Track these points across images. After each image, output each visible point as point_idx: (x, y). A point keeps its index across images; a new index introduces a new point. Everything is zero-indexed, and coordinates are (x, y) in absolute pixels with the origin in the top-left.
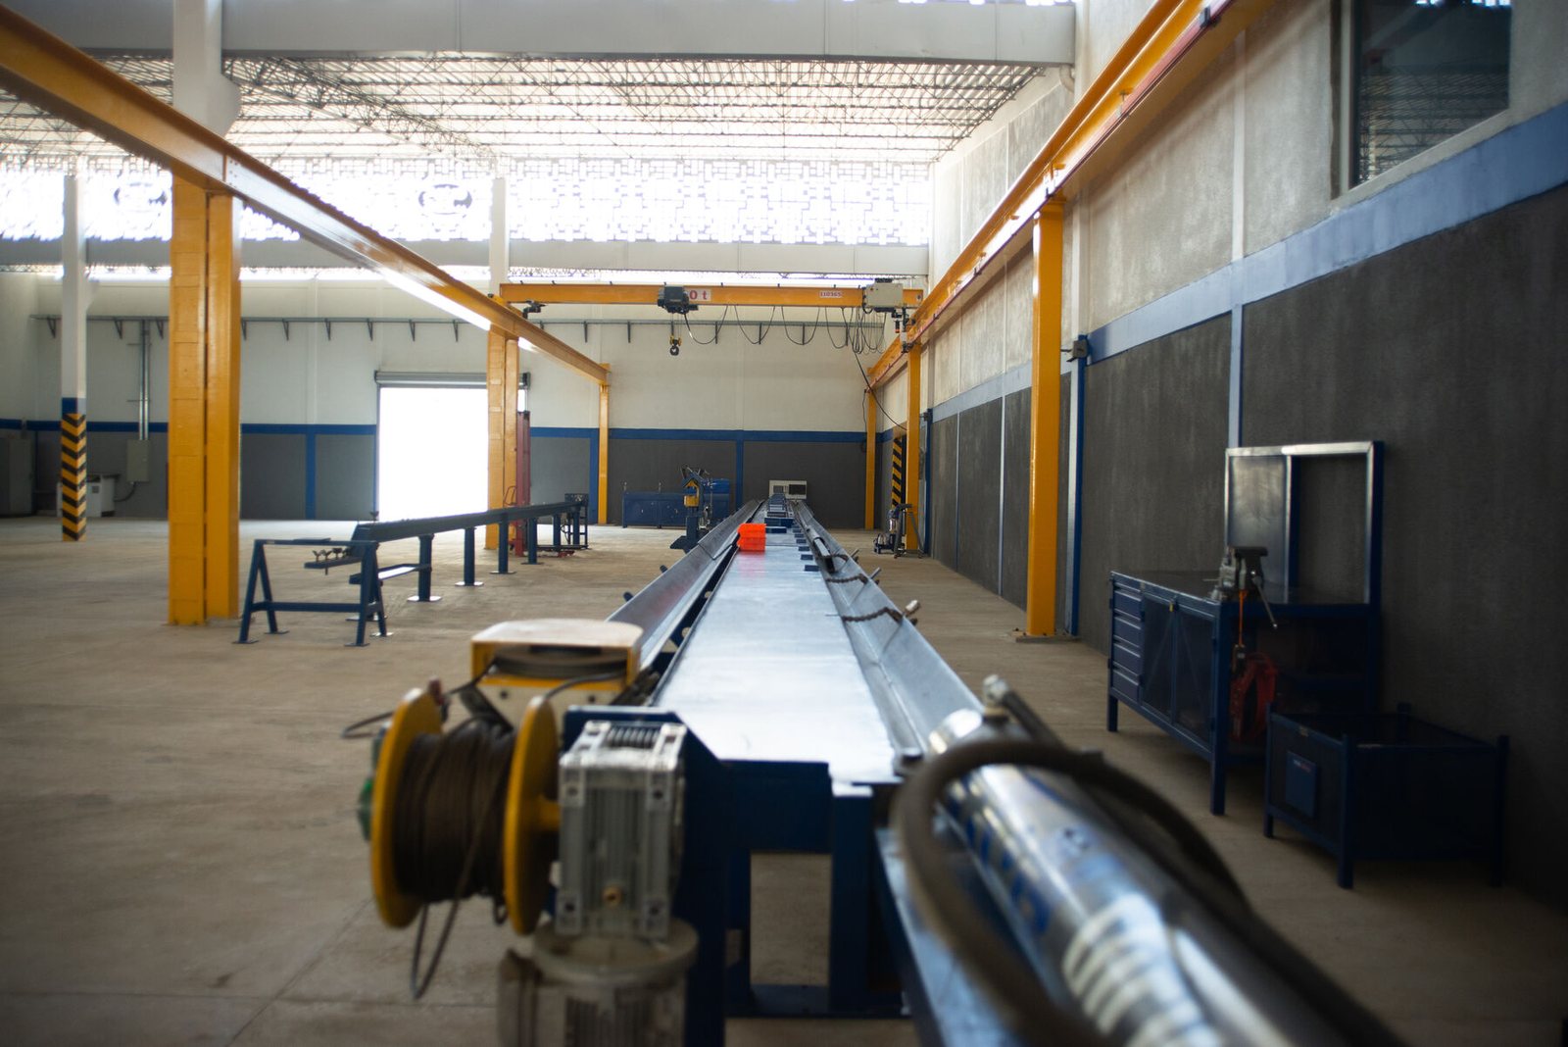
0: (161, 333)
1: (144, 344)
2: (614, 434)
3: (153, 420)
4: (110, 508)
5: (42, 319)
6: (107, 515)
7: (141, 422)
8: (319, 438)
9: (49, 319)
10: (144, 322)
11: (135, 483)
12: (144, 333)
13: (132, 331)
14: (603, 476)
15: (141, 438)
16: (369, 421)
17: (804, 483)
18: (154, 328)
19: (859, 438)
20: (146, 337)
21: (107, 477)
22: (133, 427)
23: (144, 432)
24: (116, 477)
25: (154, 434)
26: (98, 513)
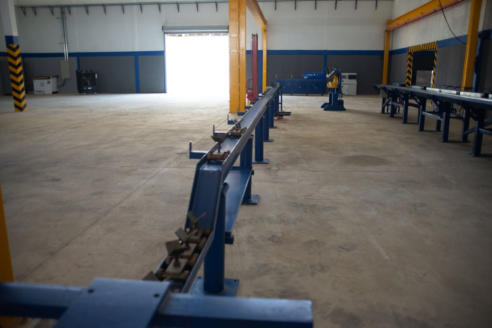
0: (70, 12)
1: (63, 18)
2: (269, 52)
3: (71, 51)
4: (56, 90)
5: (19, 7)
6: (54, 93)
7: (65, 52)
8: (140, 57)
9: (21, 7)
10: (62, 7)
11: (65, 79)
12: (63, 13)
13: (57, 11)
14: (264, 71)
15: (66, 60)
16: (159, 49)
17: (355, 74)
18: (66, 10)
19: (381, 53)
20: (64, 14)
21: (53, 77)
22: (62, 55)
23: (66, 57)
24: (57, 77)
25: (71, 58)
26: (51, 93)
